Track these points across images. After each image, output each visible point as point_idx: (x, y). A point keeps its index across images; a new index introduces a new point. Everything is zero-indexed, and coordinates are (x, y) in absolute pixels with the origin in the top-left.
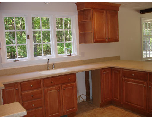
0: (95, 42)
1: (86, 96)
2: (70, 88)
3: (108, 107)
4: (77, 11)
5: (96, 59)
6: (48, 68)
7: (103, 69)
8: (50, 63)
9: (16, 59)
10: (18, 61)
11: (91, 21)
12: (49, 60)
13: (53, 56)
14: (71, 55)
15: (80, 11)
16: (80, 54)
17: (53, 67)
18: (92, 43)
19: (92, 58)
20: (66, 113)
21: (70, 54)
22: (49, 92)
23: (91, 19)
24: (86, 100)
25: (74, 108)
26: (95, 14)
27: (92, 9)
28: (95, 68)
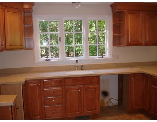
0: (128, 46)
1: (118, 101)
2: (92, 90)
3: (137, 115)
4: (112, 13)
5: (133, 63)
6: (77, 69)
7: (132, 74)
8: (79, 64)
9: (48, 59)
10: (50, 60)
11: (124, 23)
12: (77, 61)
13: (84, 58)
14: (102, 58)
15: (114, 13)
16: (113, 57)
17: (82, 68)
18: (125, 46)
19: (127, 62)
20: (86, 113)
21: (101, 56)
22: (69, 91)
23: (124, 21)
24: (117, 105)
25: (95, 110)
26: (129, 15)
27: (126, 11)
28: (125, 73)
